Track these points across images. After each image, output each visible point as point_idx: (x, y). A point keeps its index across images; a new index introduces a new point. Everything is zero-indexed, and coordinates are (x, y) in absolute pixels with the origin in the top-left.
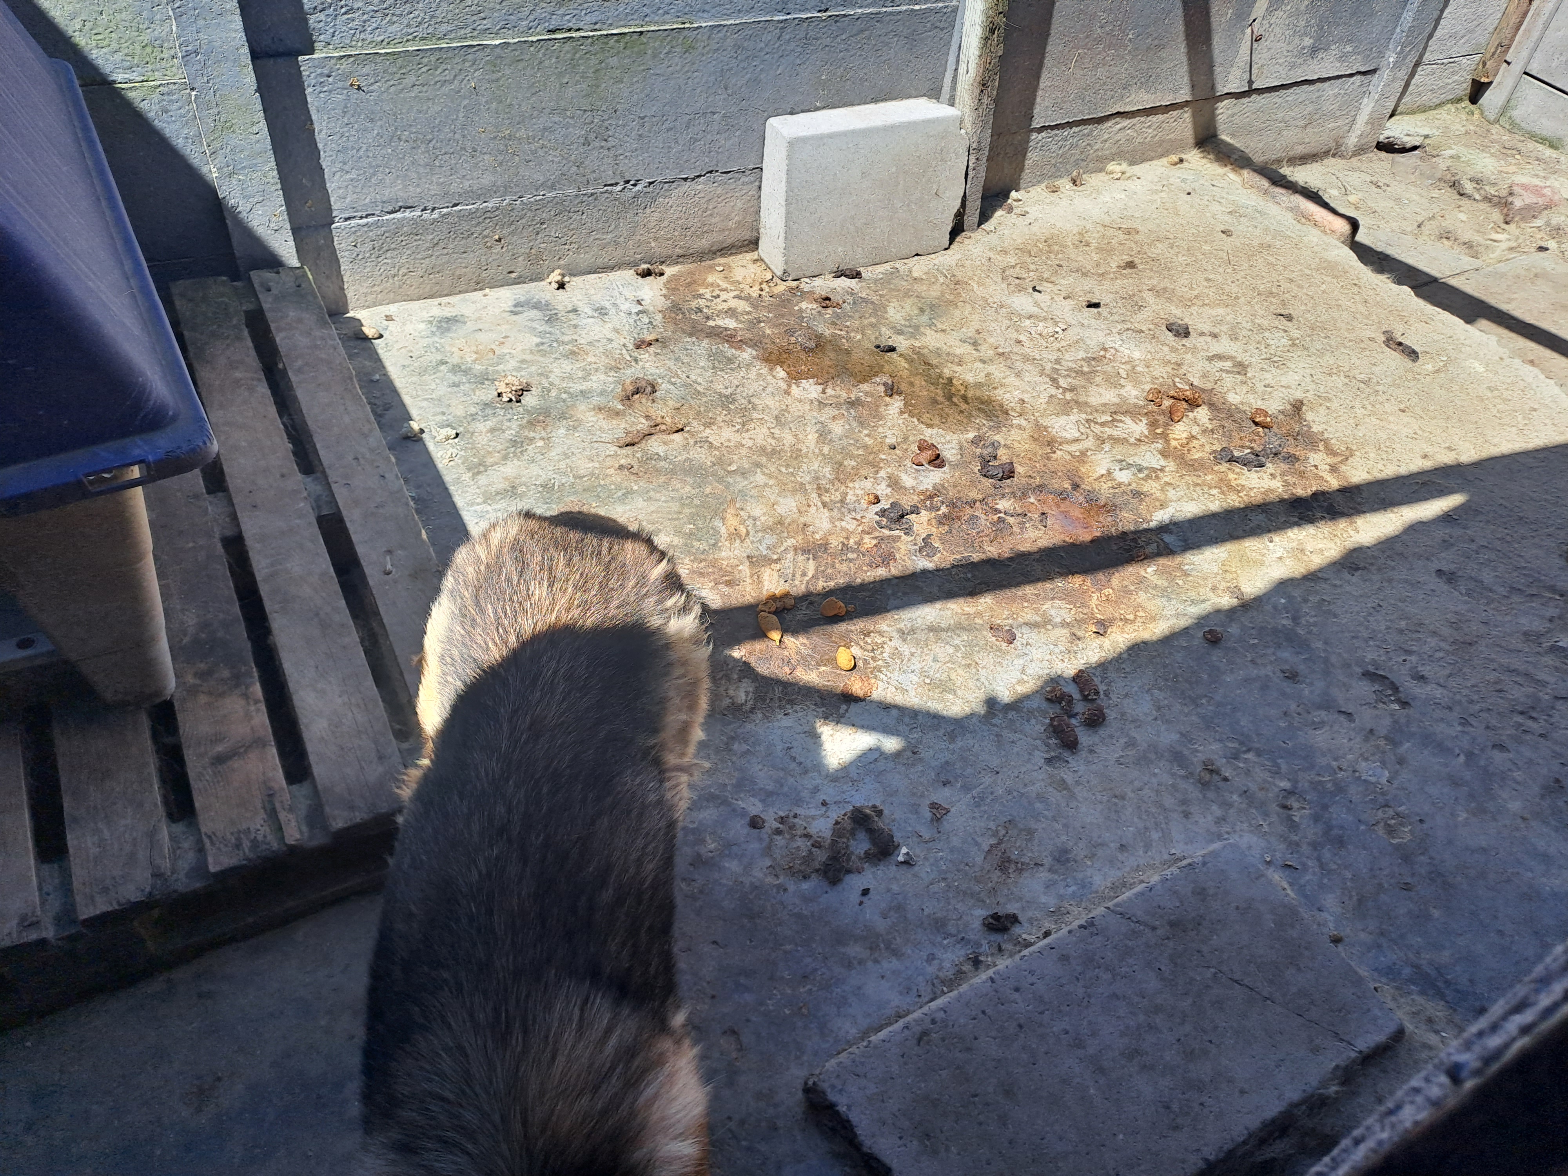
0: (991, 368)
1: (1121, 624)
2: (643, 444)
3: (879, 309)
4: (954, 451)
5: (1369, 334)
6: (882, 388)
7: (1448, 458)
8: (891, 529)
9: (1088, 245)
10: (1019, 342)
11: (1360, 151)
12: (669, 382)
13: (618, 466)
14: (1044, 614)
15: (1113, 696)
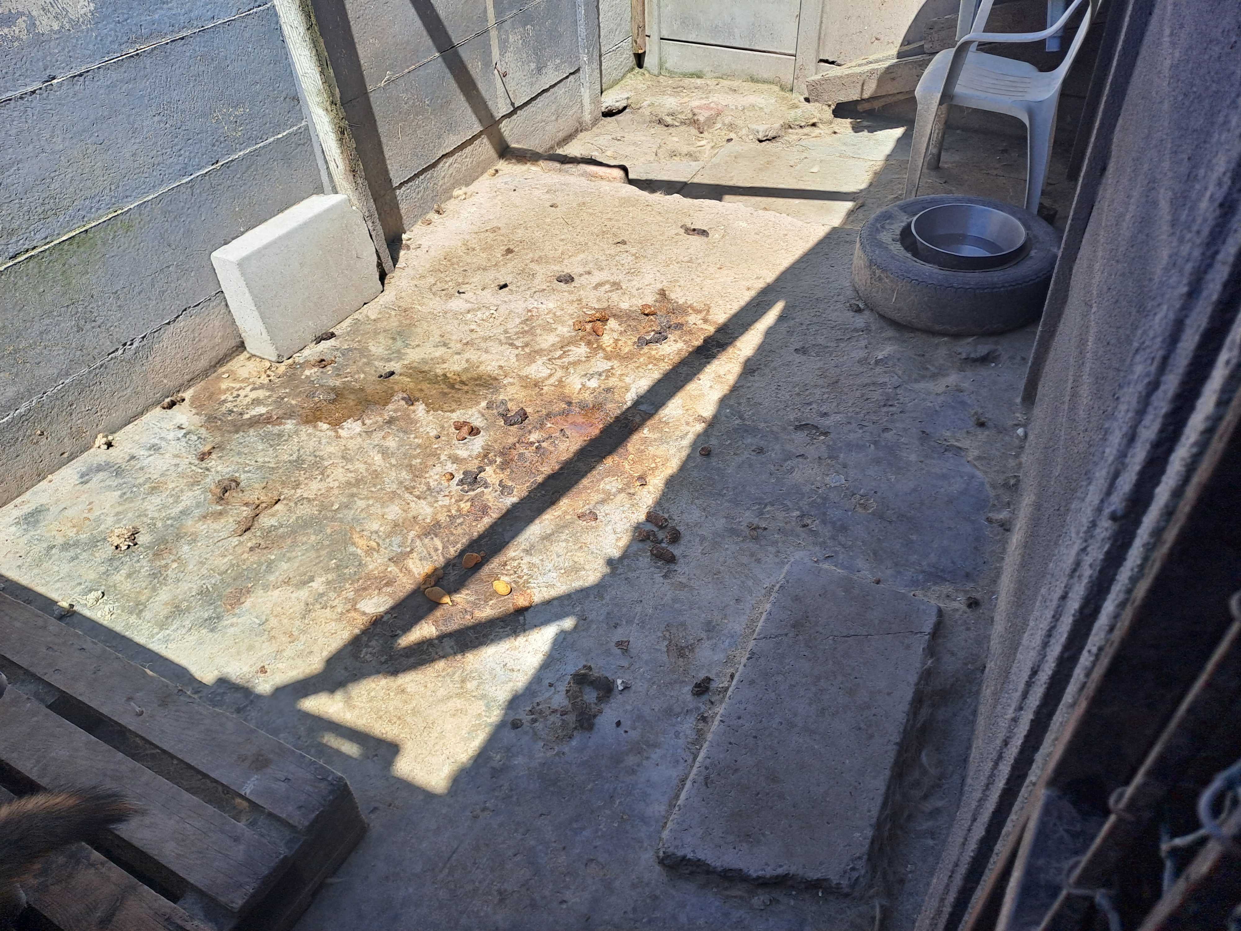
0: (467, 355)
1: (651, 472)
2: (256, 524)
3: (363, 351)
4: (480, 420)
5: (674, 232)
6: (403, 403)
7: (760, 285)
8: (474, 490)
9: (474, 249)
10: (472, 331)
11: (595, 122)
12: (245, 472)
13: (248, 549)
14: (604, 491)
15: (675, 517)
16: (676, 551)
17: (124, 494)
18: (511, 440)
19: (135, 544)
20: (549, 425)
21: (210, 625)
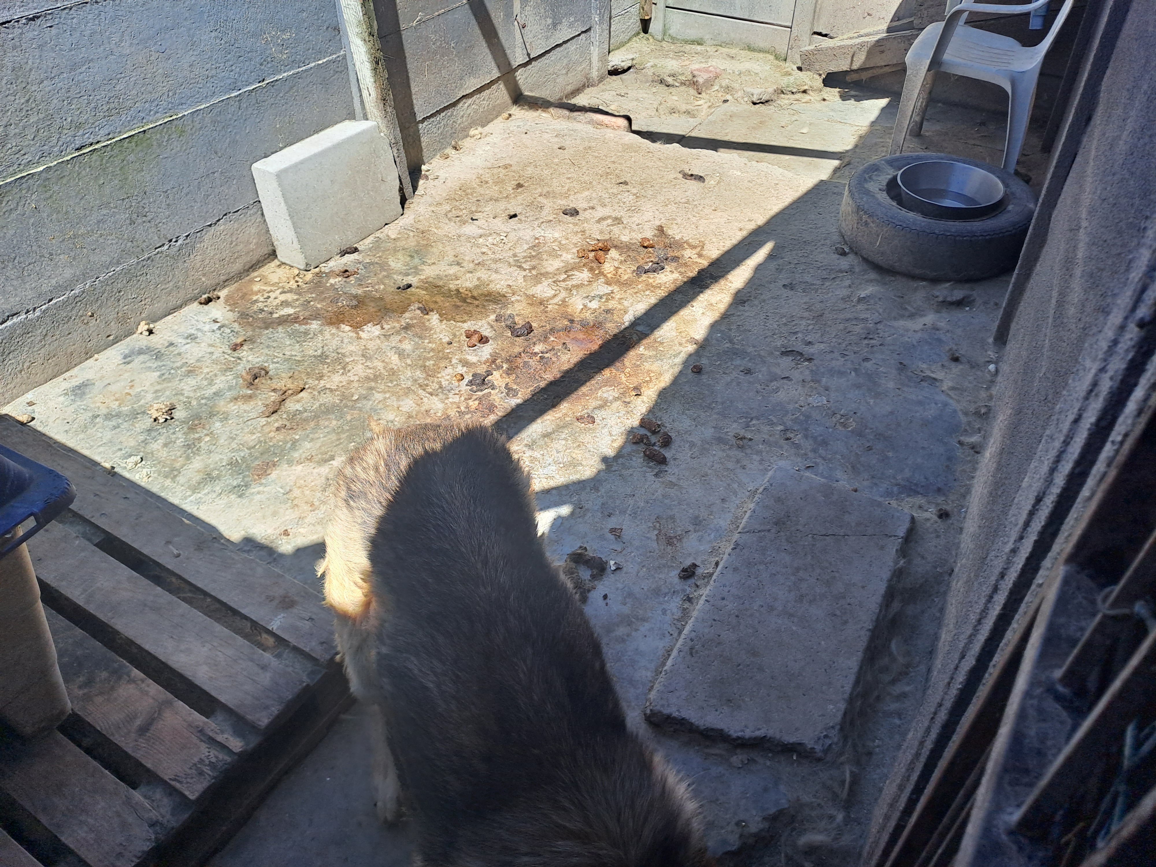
0: (478, 274)
1: (645, 385)
2: (283, 408)
3: (384, 266)
4: (489, 330)
5: (673, 176)
6: (419, 312)
7: (751, 226)
8: (482, 391)
9: (487, 182)
10: (484, 253)
11: (601, 79)
12: (273, 363)
13: (274, 429)
14: (601, 399)
15: (667, 425)
16: (668, 454)
17: (163, 374)
18: (517, 350)
19: (172, 418)
20: (552, 339)
21: (239, 491)
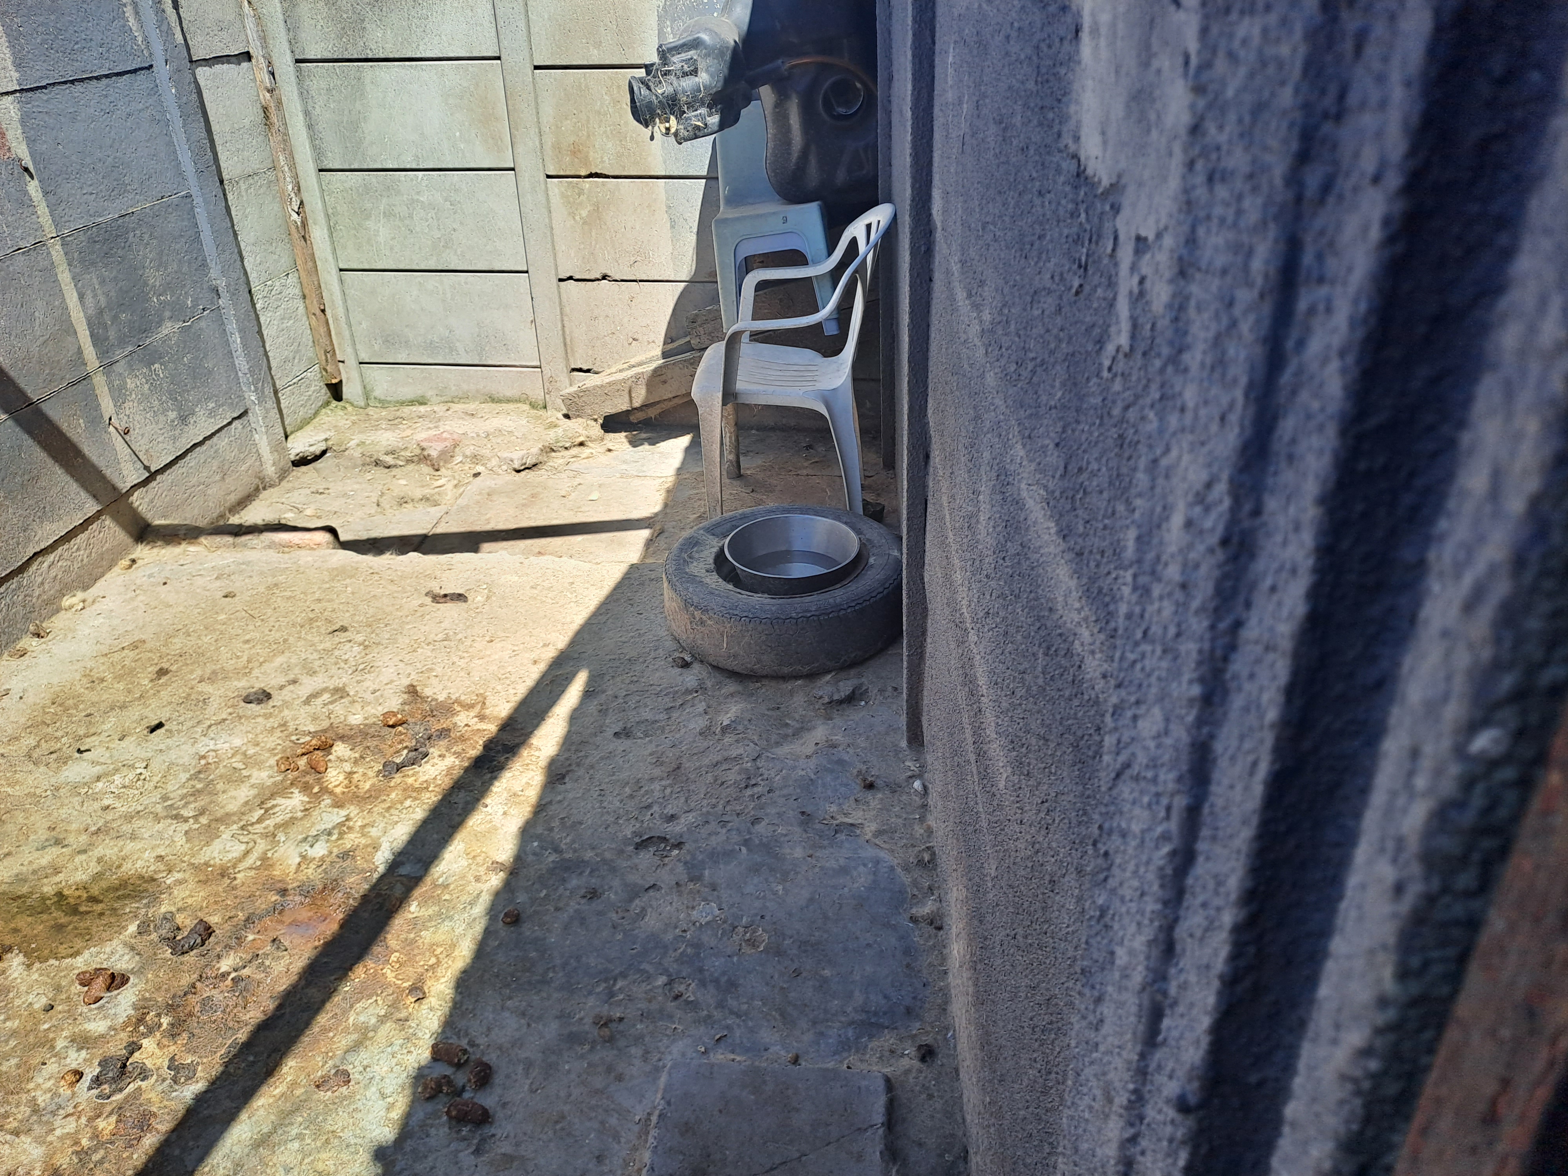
0: (98, 851)
1: (430, 974)
4: (127, 957)
5: (416, 603)
7: (550, 654)
8: (121, 1090)
9: (102, 680)
10: (106, 809)
11: (283, 475)
14: (356, 1028)
15: (479, 1041)
16: (488, 1100)
18: (186, 980)
